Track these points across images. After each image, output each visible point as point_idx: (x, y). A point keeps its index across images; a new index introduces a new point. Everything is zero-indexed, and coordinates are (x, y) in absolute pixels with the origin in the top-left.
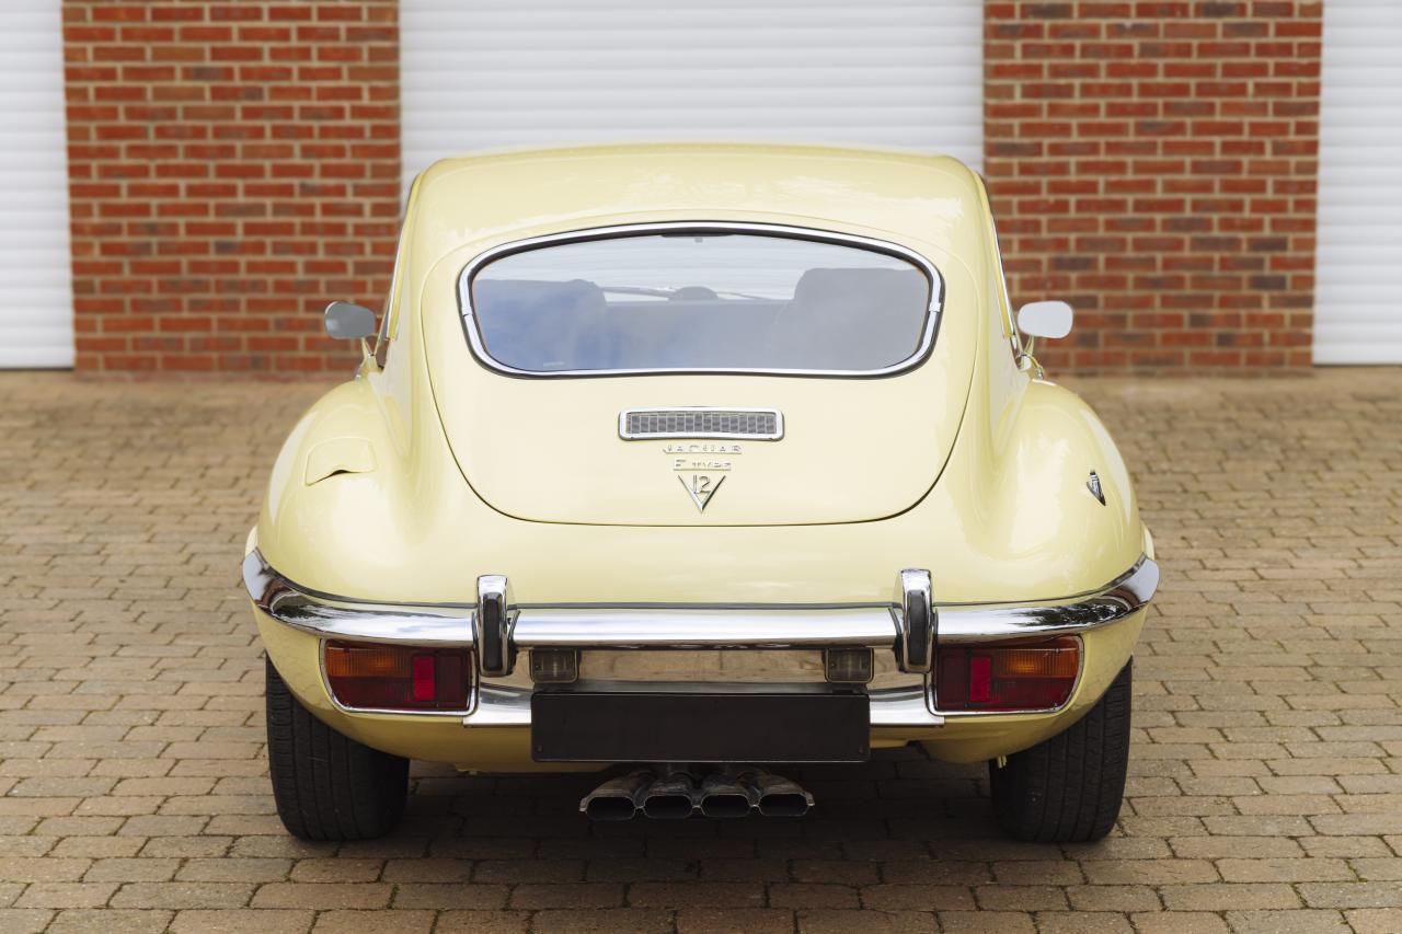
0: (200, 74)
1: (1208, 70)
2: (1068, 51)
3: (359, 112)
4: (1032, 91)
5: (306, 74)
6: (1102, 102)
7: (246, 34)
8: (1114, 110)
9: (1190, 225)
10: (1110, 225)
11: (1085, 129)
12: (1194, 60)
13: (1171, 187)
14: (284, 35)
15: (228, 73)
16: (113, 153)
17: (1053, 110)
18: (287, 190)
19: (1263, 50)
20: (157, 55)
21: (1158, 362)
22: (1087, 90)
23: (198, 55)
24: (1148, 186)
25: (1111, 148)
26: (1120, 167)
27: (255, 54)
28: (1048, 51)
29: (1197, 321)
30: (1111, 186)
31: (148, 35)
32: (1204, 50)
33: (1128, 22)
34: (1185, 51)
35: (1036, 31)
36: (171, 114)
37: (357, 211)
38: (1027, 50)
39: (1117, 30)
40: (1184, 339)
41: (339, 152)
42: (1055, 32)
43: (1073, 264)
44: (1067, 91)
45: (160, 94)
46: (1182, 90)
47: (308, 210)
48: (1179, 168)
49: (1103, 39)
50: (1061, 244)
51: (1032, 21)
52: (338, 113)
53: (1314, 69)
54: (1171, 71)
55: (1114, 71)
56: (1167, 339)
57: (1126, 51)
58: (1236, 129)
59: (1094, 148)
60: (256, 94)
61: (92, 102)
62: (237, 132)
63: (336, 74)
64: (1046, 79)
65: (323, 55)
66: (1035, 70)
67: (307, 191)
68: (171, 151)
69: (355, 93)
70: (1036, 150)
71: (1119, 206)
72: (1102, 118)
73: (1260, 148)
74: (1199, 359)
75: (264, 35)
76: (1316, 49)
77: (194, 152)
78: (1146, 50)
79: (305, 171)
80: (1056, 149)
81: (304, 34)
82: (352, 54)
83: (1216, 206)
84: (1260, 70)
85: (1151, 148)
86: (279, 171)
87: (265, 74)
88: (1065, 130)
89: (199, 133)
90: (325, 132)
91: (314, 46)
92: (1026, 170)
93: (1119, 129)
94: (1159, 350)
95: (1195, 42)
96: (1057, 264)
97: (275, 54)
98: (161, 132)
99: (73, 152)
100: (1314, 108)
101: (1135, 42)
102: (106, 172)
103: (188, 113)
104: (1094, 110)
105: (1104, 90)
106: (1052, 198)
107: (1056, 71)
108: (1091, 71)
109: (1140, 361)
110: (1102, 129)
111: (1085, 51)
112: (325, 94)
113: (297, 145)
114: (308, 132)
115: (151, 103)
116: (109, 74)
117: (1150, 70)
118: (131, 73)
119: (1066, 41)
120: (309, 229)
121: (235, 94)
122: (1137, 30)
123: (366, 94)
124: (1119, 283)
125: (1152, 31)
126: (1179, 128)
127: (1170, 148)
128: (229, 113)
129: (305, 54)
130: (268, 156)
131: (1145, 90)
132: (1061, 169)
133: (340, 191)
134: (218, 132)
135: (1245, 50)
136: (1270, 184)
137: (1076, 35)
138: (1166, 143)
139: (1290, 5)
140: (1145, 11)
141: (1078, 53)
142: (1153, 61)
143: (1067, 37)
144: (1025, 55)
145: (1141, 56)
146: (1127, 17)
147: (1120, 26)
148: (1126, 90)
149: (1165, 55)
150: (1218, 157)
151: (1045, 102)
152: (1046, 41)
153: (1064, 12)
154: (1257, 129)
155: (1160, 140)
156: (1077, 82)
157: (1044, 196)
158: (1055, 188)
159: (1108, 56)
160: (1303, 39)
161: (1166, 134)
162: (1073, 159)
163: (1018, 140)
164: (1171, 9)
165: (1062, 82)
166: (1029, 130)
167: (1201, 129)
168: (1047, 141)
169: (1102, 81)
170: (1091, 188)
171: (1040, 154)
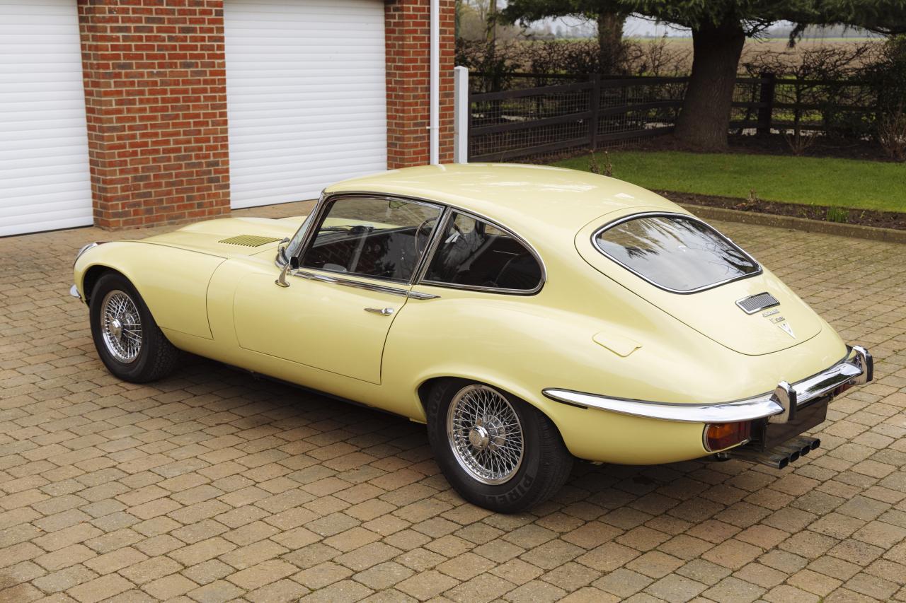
1: (186, 91)
2: (132, 84)
4: (120, 102)
6: (147, 106)
8: (152, 110)
9: (185, 158)
10: (154, 160)
11: (142, 119)
12: (181, 87)
13: (176, 142)
17: (129, 110)
19: (206, 82)
21: (177, 218)
22: (141, 101)
24: (167, 142)
25: (152, 126)
26: (156, 135)
28: (124, 84)
29: (190, 198)
30: (153, 143)
32: (184, 83)
33: (155, 71)
34: (177, 83)
35: (118, 75)
38: (116, 84)
39: (150, 75)
40: (185, 207)
42: (127, 75)
43: (141, 179)
44: (133, 102)
48: (178, 134)
49: (146, 79)
50: (136, 170)
51: (117, 71)
53: (224, 90)
54: (173, 92)
55: (151, 92)
56: (179, 207)
57: (155, 83)
58: (198, 116)
59: (145, 127)
64: (124, 97)
66: (120, 93)
70: (123, 129)
71: (157, 151)
72: (148, 114)
73: (207, 124)
74: (192, 214)
76: (224, 81)
78: (163, 83)
80: (131, 128)
83: (193, 149)
84: (205, 90)
85: (167, 126)
88: (134, 119)
92: (119, 138)
93: (154, 118)
94: (177, 212)
95: (181, 79)
96: (135, 179)
100: (225, 106)
101: (158, 79)
104: (144, 110)
105: (148, 101)
106: (131, 150)
107: (129, 93)
108: (142, 93)
109: (170, 218)
110: (149, 118)
111: (139, 84)
119: (131, 79)
122: (159, 74)
124: (159, 185)
125: (164, 74)
126: (177, 117)
127: (175, 125)
131: (164, 100)
132: (134, 137)
135: (198, 82)
136: (211, 138)
137: (135, 77)
138: (173, 123)
139: (214, 63)
140: (161, 66)
141: (136, 85)
142: (166, 87)
143: (131, 77)
144: (115, 86)
145: (161, 86)
146: (154, 68)
147: (152, 72)
148: (156, 101)
149: (170, 85)
150: (192, 128)
151: (125, 107)
152: (124, 79)
153: (130, 66)
154: (206, 115)
155: (170, 122)
156: (137, 97)
157: (128, 149)
158: (132, 145)
159: (148, 86)
160: (219, 77)
161: (173, 119)
162: (138, 132)
163: (115, 125)
164: (171, 65)
165: (131, 98)
166: (119, 120)
167: (185, 116)
168: (127, 125)
169: (147, 97)
170: (146, 144)
171: (124, 131)
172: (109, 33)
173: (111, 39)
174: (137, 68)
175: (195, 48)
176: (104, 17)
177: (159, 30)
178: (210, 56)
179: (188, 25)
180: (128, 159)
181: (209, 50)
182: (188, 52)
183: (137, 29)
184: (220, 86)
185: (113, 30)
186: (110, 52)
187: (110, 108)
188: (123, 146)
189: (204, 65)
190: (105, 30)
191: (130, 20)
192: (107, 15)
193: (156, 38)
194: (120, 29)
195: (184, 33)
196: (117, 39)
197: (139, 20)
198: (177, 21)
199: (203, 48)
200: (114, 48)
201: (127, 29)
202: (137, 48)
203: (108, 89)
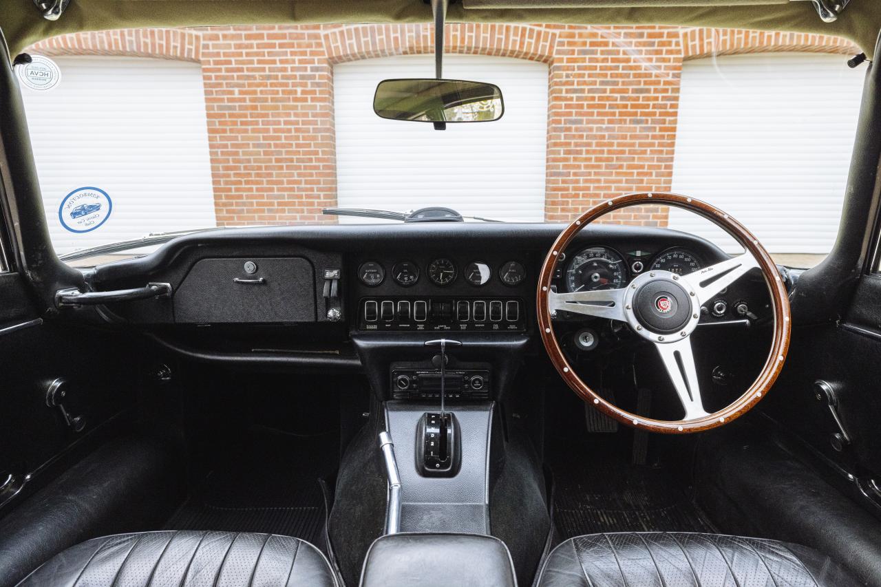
0: (258, 146)
1: (633, 145)
2: (581, 137)
3: (318, 160)
4: (568, 152)
5: (298, 145)
6: (593, 156)
7: (275, 131)
8: (597, 159)
11: (586, 167)
12: (628, 141)
14: (289, 131)
15: (269, 145)
16: (229, 176)
17: (575, 159)
18: (292, 189)
19: (654, 137)
20: (243, 138)
22: (588, 152)
23: (258, 138)
24: (609, 188)
25: (596, 174)
26: (599, 181)
27: (279, 138)
28: (574, 137)
30: (596, 188)
31: (239, 131)
32: (632, 137)
33: (604, 126)
34: (624, 137)
35: (569, 129)
36: (249, 161)
37: (319, 197)
38: (566, 137)
39: (600, 129)
41: (311, 175)
42: (577, 130)
44: (580, 152)
45: (245, 153)
46: (623, 152)
47: (300, 197)
48: (620, 182)
49: (594, 133)
51: (568, 126)
52: (311, 160)
53: (672, 145)
54: (619, 145)
55: (598, 145)
57: (603, 137)
58: (642, 167)
59: (589, 174)
60: (280, 153)
61: (220, 157)
62: (273, 168)
63: (309, 146)
64: (572, 148)
65: (304, 138)
66: (569, 144)
67: (299, 189)
68: (249, 175)
69: (316, 153)
72: (593, 163)
73: (651, 174)
75: (282, 131)
76: (673, 137)
77: (258, 175)
78: (610, 137)
79: (299, 182)
80: (575, 174)
81: (297, 130)
82: (314, 138)
84: (652, 145)
85: (610, 174)
86: (289, 182)
87: (283, 146)
89: (260, 168)
90: (305, 168)
91: (301, 135)
92: (564, 182)
93: (599, 167)
95: (629, 134)
97: (286, 138)
98: (245, 168)
99: (214, 175)
100: (672, 159)
101: (606, 134)
102: (226, 183)
103: (255, 161)
104: (590, 159)
105: (594, 152)
106: (573, 193)
107: (576, 145)
108: (589, 145)
110: (593, 167)
111: (588, 137)
112: (305, 153)
113: (295, 172)
114: (299, 168)
115: (241, 157)
116: (226, 146)
117: (612, 144)
118: (233, 146)
119: (581, 133)
120: (301, 204)
121: (272, 153)
122: (607, 129)
123: (320, 153)
125: (613, 129)
126: (621, 167)
127: (617, 174)
128: (270, 161)
129: (297, 138)
130: (285, 177)
131: (609, 152)
132: (577, 182)
133: (312, 190)
134: (266, 168)
135: (647, 137)
136: (654, 188)
137: (584, 131)
138: (616, 172)
139: (665, 120)
140: (610, 122)
141: (585, 138)
142: (613, 141)
143: (581, 131)
144: (565, 138)
145: (608, 139)
146: (604, 124)
147: (601, 127)
148: (602, 152)
149: (617, 139)
150: (635, 178)
151: (572, 156)
152: (573, 133)
153: (581, 122)
154: (650, 167)
155: (614, 171)
156: (584, 149)
157: (571, 192)
158: (575, 189)
159: (596, 139)
160: (669, 133)
161: (616, 169)
162: (582, 178)
163: (561, 171)
164: (620, 121)
165: (579, 149)
166: (565, 167)
167: (629, 167)
168: (572, 171)
169: (593, 148)
170: (588, 188)
171: (569, 176)
172: (564, 94)
173: (566, 99)
174: (587, 123)
175: (647, 106)
176: (560, 81)
177: (612, 91)
178: (661, 114)
179: (642, 86)
180: (570, 200)
181: (661, 108)
182: (639, 110)
183: (590, 91)
184: (669, 141)
185: (567, 91)
186: (563, 110)
187: (559, 156)
188: (567, 189)
189: (654, 122)
190: (561, 91)
191: (585, 83)
192: (564, 79)
193: (608, 98)
194: (575, 91)
195: (637, 93)
196: (571, 99)
197: (594, 83)
198: (631, 83)
199: (654, 106)
200: (567, 106)
201: (582, 91)
202: (589, 106)
203: (558, 141)
